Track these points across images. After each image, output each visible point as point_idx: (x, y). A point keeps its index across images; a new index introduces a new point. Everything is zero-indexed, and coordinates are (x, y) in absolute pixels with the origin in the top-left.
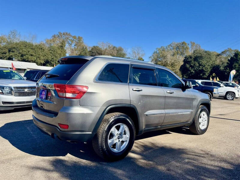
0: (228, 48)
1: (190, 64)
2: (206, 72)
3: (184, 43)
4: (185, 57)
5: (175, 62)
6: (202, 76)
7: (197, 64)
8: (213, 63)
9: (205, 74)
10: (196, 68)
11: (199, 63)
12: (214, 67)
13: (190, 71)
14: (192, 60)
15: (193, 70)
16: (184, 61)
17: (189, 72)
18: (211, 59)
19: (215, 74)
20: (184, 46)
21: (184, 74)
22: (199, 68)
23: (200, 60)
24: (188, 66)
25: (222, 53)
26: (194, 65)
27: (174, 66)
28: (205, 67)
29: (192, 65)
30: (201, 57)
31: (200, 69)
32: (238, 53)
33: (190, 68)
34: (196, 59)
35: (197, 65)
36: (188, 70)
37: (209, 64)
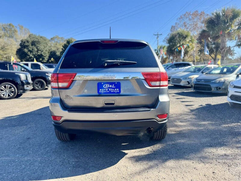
0: (56, 36)
1: (28, 48)
2: (45, 57)
3: (11, 25)
4: (21, 41)
5: (6, 45)
6: (42, 60)
7: (35, 48)
8: (50, 48)
9: (44, 59)
10: (35, 53)
11: (37, 48)
12: (51, 52)
13: (29, 55)
14: (30, 44)
15: (32, 55)
16: (21, 45)
17: (28, 57)
18: (47, 45)
19: (54, 58)
20: (11, 28)
21: (23, 58)
22: (38, 52)
23: (38, 45)
24: (26, 50)
25: (52, 39)
26: (33, 49)
27: (5, 50)
28: (43, 52)
29: (31, 49)
30: (38, 42)
31: (39, 54)
32: (70, 41)
33: (29, 52)
34: (33, 43)
35: (36, 50)
36: (26, 54)
37: (47, 49)
